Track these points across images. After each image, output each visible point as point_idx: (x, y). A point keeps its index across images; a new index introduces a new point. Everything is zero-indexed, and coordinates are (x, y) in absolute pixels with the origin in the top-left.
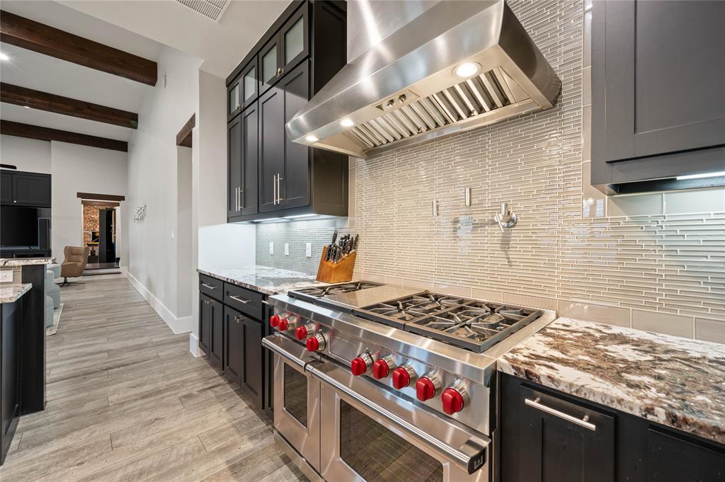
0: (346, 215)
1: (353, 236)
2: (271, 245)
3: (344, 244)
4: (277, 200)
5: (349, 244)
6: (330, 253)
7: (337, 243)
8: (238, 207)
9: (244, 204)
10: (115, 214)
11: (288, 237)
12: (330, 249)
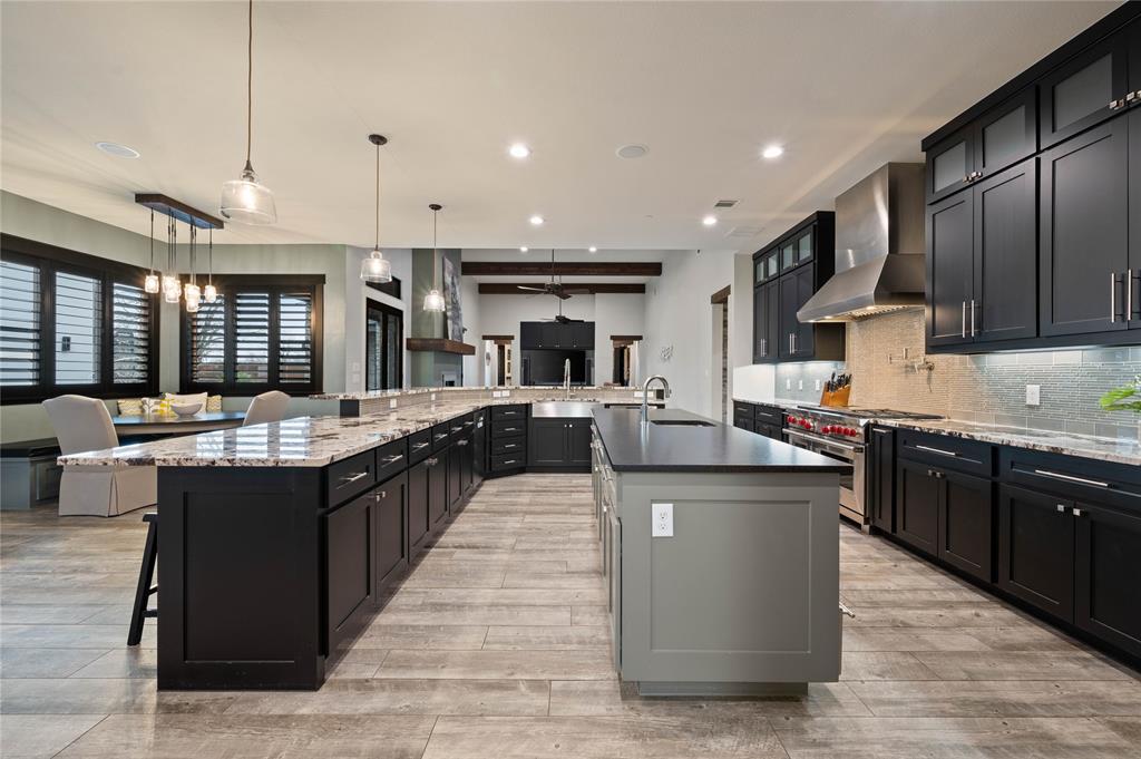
0: (844, 360)
1: (847, 375)
2: (788, 382)
3: (840, 381)
4: (792, 351)
5: (845, 381)
6: (829, 387)
7: (835, 380)
8: (763, 353)
9: (767, 351)
10: (629, 353)
11: (802, 376)
12: (829, 384)
